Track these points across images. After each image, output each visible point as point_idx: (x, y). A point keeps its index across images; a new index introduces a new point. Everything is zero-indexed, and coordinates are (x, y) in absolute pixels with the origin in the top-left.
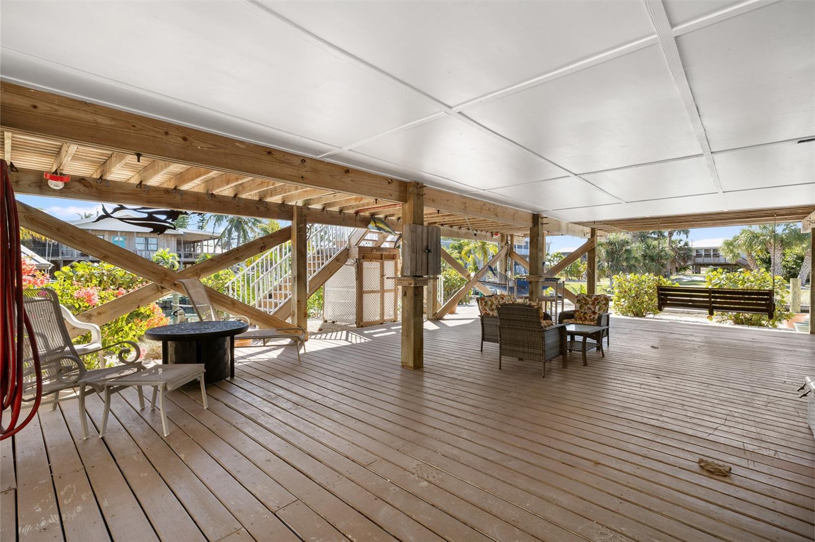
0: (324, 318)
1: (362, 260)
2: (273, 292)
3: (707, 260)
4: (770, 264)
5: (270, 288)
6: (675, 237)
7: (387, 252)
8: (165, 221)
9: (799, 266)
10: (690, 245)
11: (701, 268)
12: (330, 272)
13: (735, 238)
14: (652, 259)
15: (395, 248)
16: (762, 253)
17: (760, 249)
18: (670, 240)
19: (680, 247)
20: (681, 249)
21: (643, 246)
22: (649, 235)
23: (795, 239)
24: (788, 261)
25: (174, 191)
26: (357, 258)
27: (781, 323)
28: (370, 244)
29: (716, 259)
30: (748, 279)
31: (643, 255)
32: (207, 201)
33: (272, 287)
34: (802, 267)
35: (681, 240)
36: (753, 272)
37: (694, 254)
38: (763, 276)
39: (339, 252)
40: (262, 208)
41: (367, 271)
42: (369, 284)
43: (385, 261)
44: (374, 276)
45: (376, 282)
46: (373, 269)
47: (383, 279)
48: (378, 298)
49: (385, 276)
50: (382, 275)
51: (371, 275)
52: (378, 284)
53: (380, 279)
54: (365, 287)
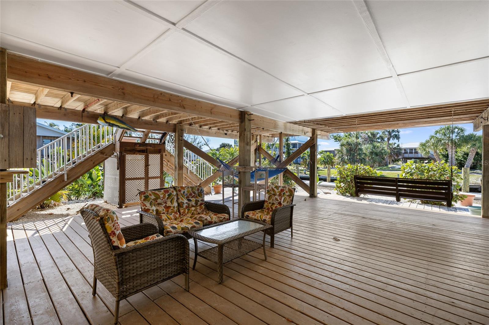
1: (125, 154)
3: (411, 155)
4: (448, 158)
6: (391, 141)
9: (466, 159)
10: (401, 146)
11: (408, 160)
13: (426, 141)
14: (377, 154)
15: (160, 144)
16: (443, 151)
17: (442, 149)
18: (388, 143)
19: (395, 147)
20: (395, 148)
21: (371, 146)
22: (375, 140)
23: (463, 142)
24: (459, 156)
26: (120, 151)
27: (456, 203)
29: (416, 155)
30: (432, 169)
31: (371, 152)
34: (468, 160)
35: (395, 143)
36: (436, 163)
37: (403, 151)
38: (443, 166)
39: (103, 147)
41: (131, 162)
42: (133, 173)
43: (150, 154)
44: (138, 166)
45: (140, 170)
46: (137, 160)
47: (148, 168)
48: (142, 185)
49: (150, 166)
50: (147, 165)
51: (134, 165)
52: (142, 173)
53: (144, 168)
54: (128, 175)
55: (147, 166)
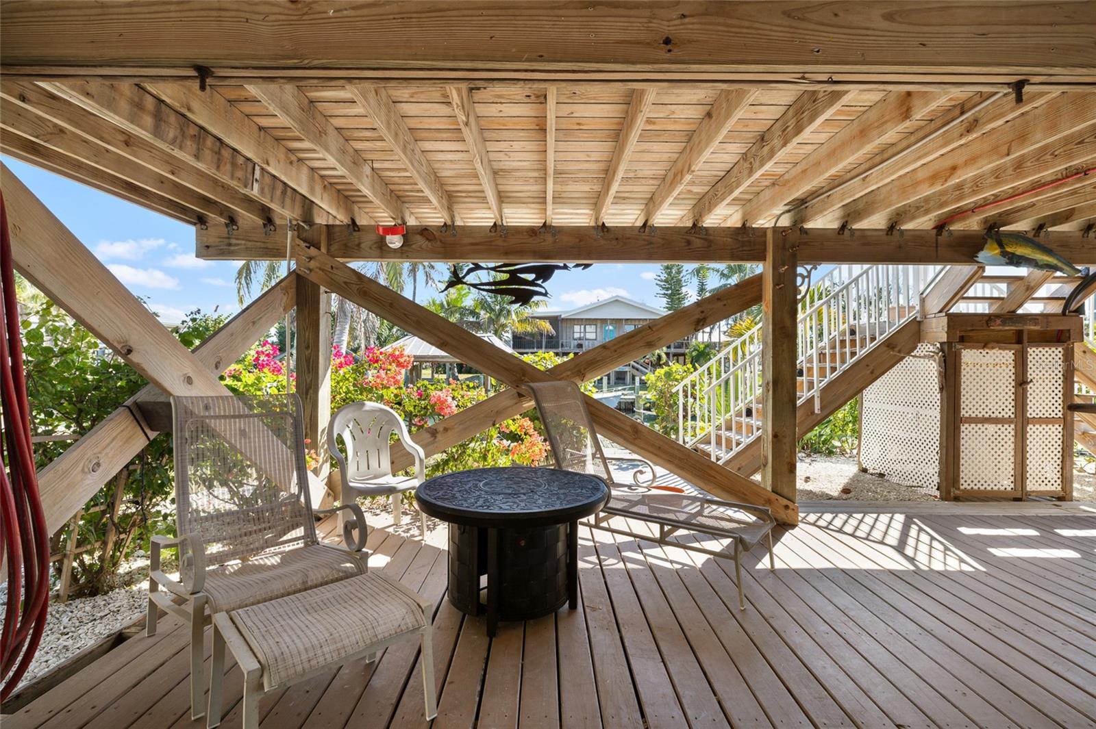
0: (859, 462)
1: (959, 346)
2: (754, 407)
5: (749, 399)
7: (1036, 324)
8: (532, 283)
12: (872, 372)
15: (1064, 313)
25: (543, 230)
26: (945, 340)
28: (982, 308)
32: (595, 240)
33: (753, 397)
39: (894, 329)
40: (698, 240)
41: (974, 370)
42: (980, 403)
43: (1031, 347)
44: (994, 383)
45: (1000, 397)
46: (991, 366)
47: (1025, 392)
48: (1006, 439)
49: (1031, 385)
50: (1022, 382)
51: (984, 380)
52: (1007, 403)
53: (1013, 390)
54: (967, 409)
55: (1021, 385)
